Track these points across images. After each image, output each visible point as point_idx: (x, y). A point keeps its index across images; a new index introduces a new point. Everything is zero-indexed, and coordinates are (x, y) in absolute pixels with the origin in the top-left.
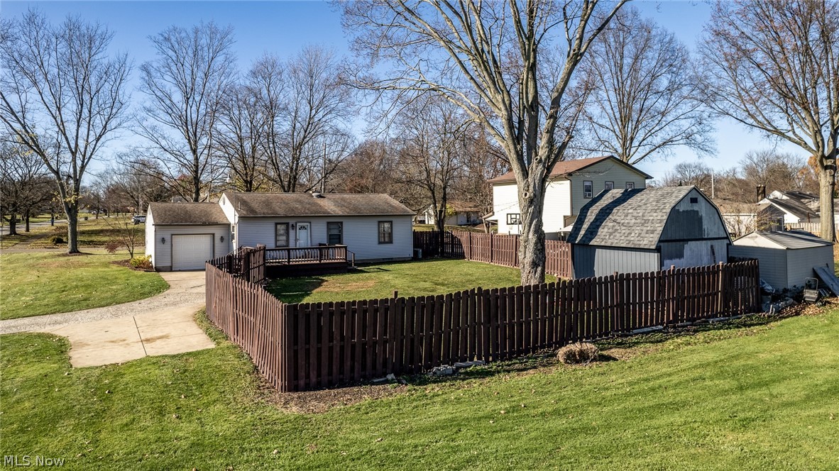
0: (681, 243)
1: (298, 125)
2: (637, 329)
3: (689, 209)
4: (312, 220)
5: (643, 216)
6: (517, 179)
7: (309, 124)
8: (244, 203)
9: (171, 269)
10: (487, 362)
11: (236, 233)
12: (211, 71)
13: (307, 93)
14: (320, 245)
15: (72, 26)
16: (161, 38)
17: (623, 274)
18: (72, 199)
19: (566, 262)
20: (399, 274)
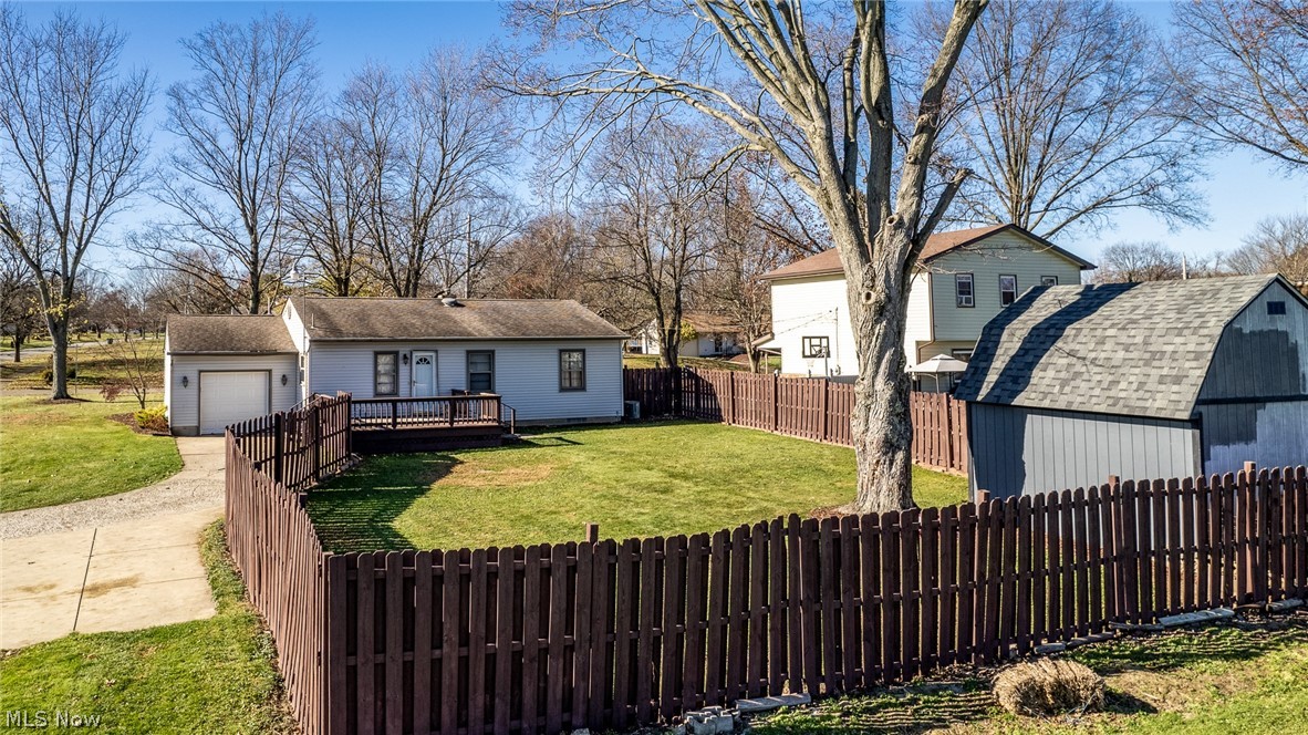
0: (1250, 406)
1: (423, 183)
2: (1168, 613)
3: (1266, 327)
4: (439, 347)
5: (1146, 343)
6: (846, 266)
7: (441, 180)
8: (322, 316)
9: (196, 432)
10: (816, 698)
11: (306, 369)
12: (279, 92)
13: (438, 128)
14: (454, 392)
15: (63, 27)
16: (200, 42)
17: (1132, 482)
18: (59, 310)
19: (935, 436)
20: (598, 450)
